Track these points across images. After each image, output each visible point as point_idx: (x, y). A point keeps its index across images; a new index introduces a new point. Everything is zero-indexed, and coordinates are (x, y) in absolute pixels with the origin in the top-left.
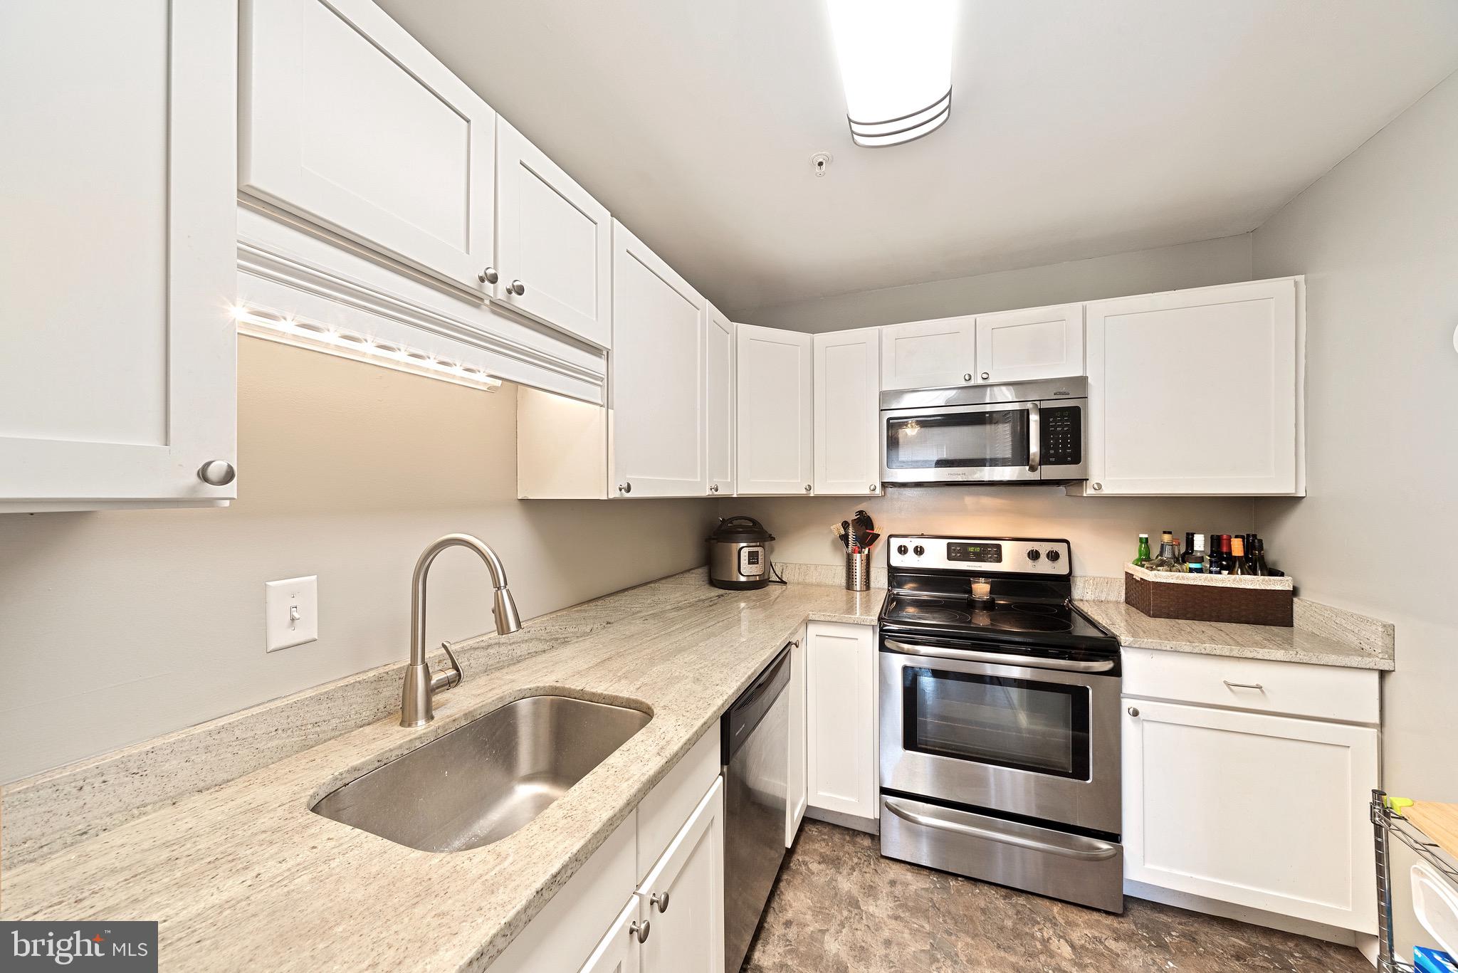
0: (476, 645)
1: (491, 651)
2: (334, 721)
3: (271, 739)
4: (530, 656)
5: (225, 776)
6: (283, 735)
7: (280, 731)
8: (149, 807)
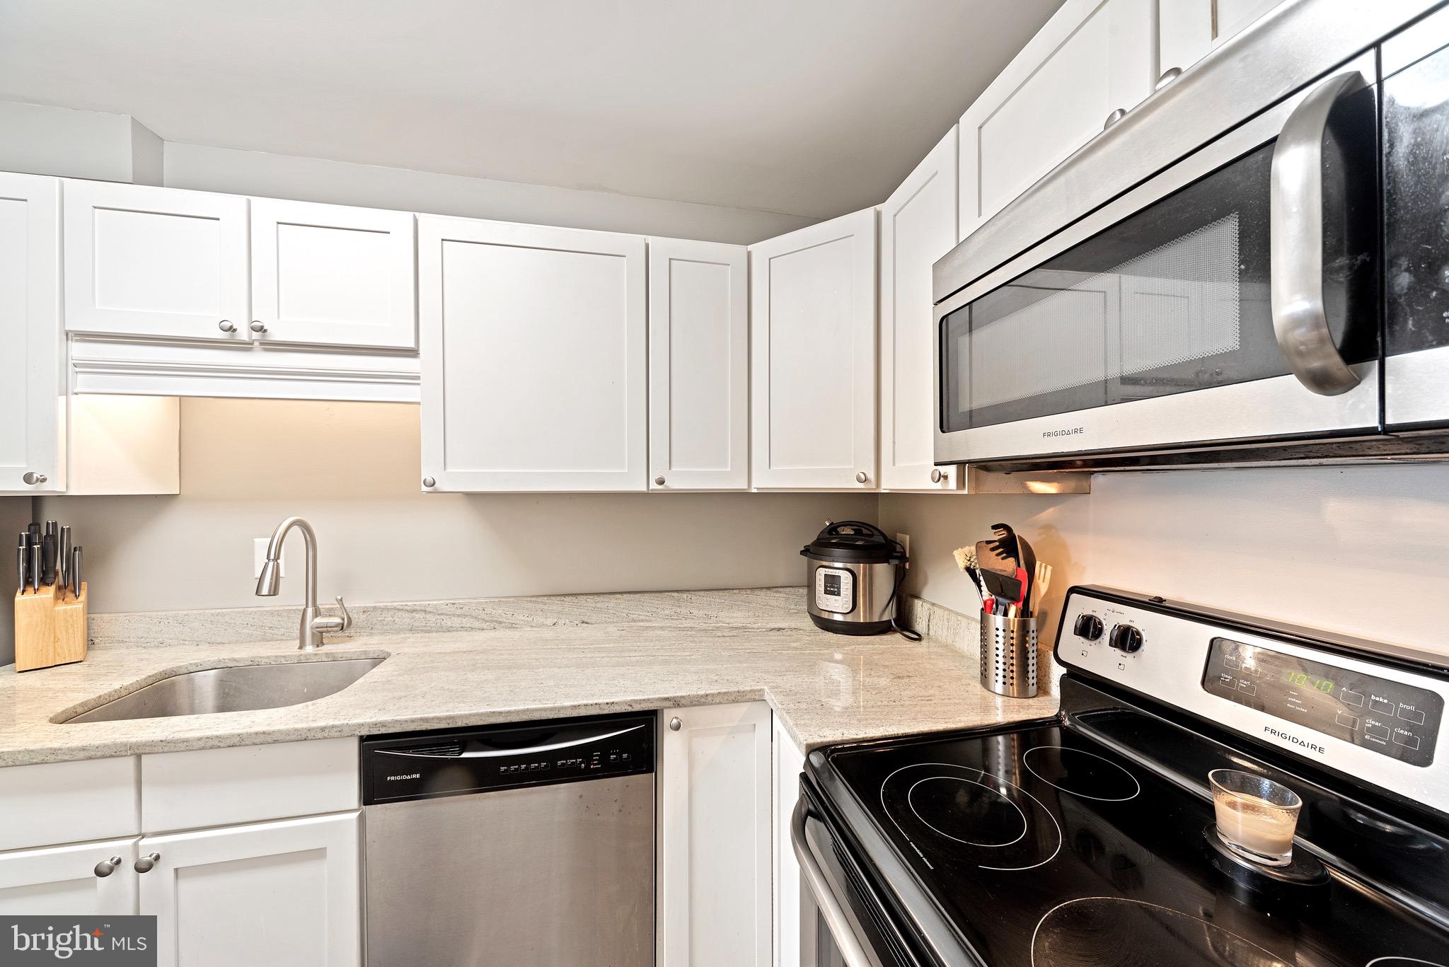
0: (401, 608)
1: (417, 616)
2: (282, 630)
3: (245, 628)
4: (462, 629)
5: (221, 640)
6: (252, 628)
7: (249, 625)
8: (187, 642)
